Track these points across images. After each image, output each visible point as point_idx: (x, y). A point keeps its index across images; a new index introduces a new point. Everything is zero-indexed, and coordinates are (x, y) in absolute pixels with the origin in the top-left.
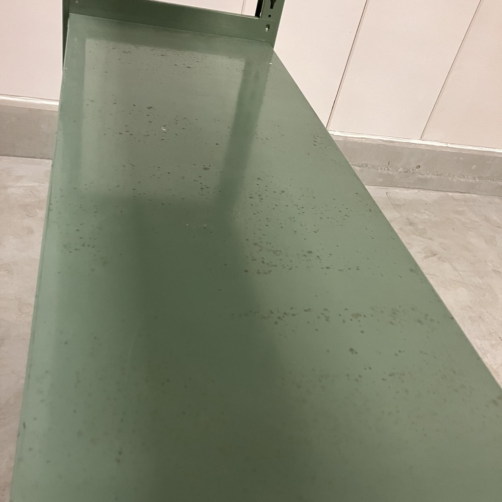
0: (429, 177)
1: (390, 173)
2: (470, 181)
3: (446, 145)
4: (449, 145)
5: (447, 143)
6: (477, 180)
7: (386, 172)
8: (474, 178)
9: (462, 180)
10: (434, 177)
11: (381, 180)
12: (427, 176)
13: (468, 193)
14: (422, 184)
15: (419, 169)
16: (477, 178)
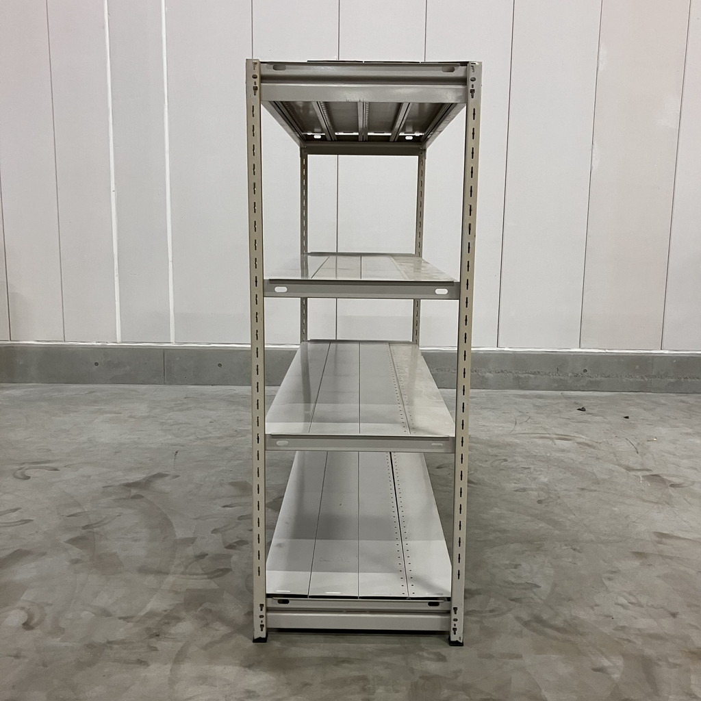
0: (599, 379)
1: (562, 378)
2: (640, 380)
3: (604, 351)
4: (607, 351)
5: (605, 349)
6: (646, 379)
7: (558, 377)
8: (642, 378)
9: (631, 380)
10: (605, 379)
11: (556, 385)
12: (597, 379)
13: (643, 391)
14: (594, 386)
15: (588, 372)
16: (644, 377)
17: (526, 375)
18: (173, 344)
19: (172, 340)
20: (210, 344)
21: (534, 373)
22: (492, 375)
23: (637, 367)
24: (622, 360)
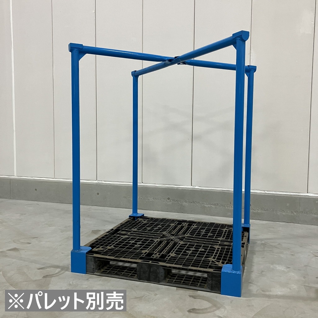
0: (260, 211)
2: (290, 214)
3: (264, 192)
4: (266, 192)
6: (295, 214)
7: (230, 208)
8: (292, 212)
9: (284, 214)
10: (264, 212)
12: (258, 211)
13: (293, 223)
15: (252, 206)
16: (294, 212)
17: (209, 205)
18: (15, 176)
19: (15, 175)
20: (32, 177)
21: (215, 205)
22: (187, 204)
23: (288, 204)
24: (276, 199)
